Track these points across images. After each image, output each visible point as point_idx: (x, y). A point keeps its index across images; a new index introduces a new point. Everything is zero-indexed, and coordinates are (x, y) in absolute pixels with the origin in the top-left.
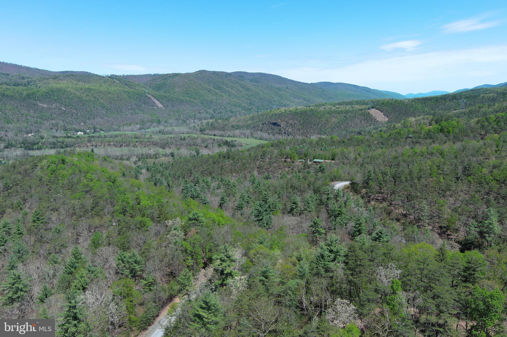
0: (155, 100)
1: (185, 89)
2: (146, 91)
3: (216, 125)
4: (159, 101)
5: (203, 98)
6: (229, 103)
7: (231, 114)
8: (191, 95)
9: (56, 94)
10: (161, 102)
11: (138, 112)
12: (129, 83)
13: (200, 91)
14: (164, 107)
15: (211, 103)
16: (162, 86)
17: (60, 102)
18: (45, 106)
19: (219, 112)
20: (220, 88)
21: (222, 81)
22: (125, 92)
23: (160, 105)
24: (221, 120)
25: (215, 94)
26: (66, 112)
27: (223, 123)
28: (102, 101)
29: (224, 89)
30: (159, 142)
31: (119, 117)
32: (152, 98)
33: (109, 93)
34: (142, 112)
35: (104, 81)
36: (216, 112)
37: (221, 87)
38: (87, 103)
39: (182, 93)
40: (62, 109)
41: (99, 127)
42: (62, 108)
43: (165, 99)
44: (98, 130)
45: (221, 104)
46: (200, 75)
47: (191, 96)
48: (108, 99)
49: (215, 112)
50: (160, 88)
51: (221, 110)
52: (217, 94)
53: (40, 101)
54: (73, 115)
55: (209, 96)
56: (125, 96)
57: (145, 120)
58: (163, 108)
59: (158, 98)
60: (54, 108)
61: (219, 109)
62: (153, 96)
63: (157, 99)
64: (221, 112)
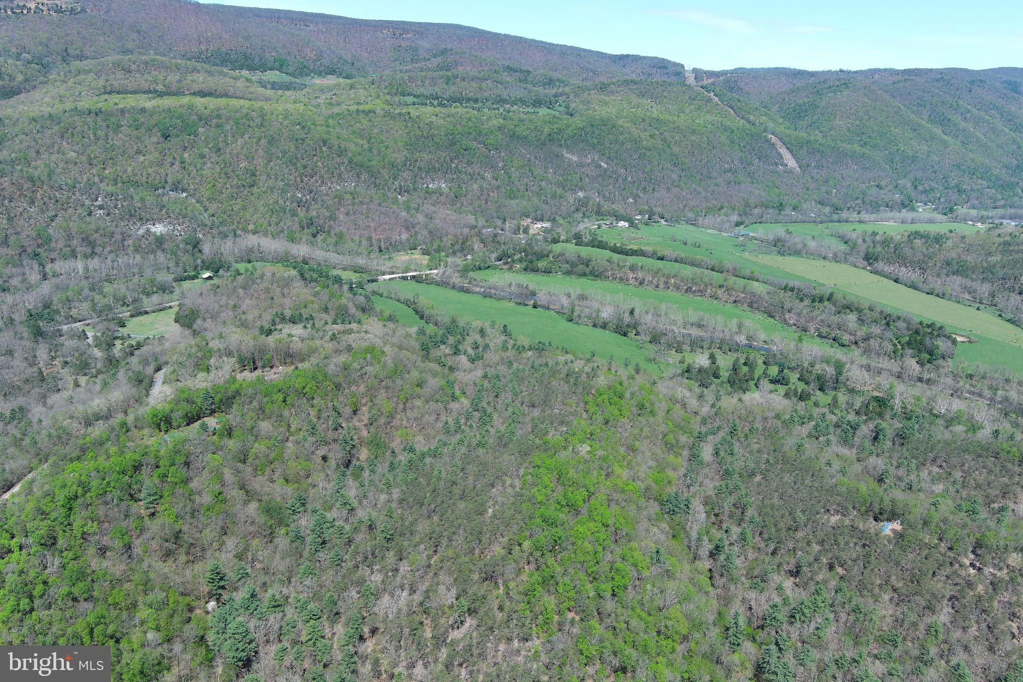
0: (784, 151)
1: (858, 123)
2: (771, 125)
3: (907, 251)
4: (791, 152)
5: (896, 148)
6: (958, 166)
7: (955, 196)
8: (870, 137)
9: (597, 132)
10: (794, 156)
11: (741, 178)
12: (739, 104)
13: (892, 129)
14: (800, 167)
15: (913, 161)
16: (806, 111)
17: (599, 151)
18: (575, 158)
19: (928, 188)
20: (944, 122)
21: (954, 104)
22: (726, 129)
23: (792, 163)
24: (923, 240)
25: (927, 138)
26: (608, 173)
27: (925, 250)
28: (676, 150)
29: (955, 125)
30: (767, 297)
31: (700, 189)
32: (779, 144)
33: (694, 132)
34: (749, 179)
35: (690, 98)
36: (920, 188)
37: (949, 120)
38: (648, 153)
39: (849, 131)
40: (600, 166)
41: (660, 210)
42: (602, 164)
43: (805, 148)
44: (656, 217)
45: (936, 167)
46: (901, 85)
47: (868, 140)
48: (689, 147)
49: (916, 188)
50: (803, 114)
51: (934, 185)
52: (933, 138)
53: (567, 147)
54: (617, 180)
55: (912, 142)
56: (723, 138)
57: (752, 202)
58: (798, 169)
59: (792, 144)
60: (589, 164)
61: (928, 179)
62: (781, 140)
63: (788, 148)
64: (932, 190)
